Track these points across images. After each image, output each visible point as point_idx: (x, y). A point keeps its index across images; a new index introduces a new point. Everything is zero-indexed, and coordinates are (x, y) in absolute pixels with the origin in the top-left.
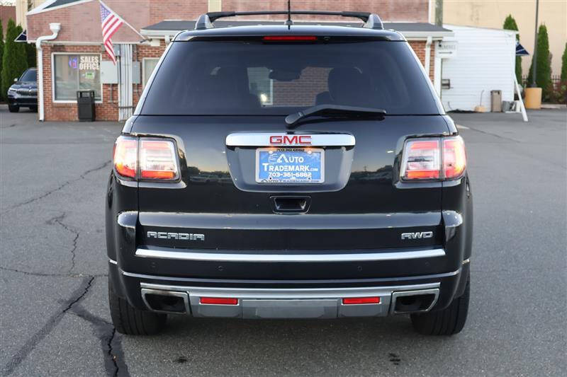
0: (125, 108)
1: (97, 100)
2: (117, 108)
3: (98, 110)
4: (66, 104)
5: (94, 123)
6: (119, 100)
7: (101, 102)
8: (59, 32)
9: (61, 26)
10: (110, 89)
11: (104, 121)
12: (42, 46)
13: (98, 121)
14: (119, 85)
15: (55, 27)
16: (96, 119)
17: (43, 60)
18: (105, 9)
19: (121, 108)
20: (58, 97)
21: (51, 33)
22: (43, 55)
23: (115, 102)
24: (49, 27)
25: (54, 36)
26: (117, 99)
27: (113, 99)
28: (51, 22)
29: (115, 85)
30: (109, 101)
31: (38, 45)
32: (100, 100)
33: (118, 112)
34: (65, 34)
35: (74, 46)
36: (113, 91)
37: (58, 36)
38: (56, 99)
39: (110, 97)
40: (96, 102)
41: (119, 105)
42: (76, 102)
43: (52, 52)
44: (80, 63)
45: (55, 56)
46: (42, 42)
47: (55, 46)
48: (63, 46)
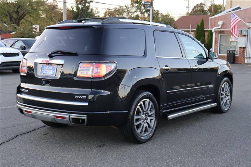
0: (248, 58)
1: (236, 54)
2: (245, 58)
3: (237, 59)
4: (223, 56)
5: (234, 64)
6: (246, 55)
7: (238, 55)
8: (222, 25)
9: (223, 23)
10: (242, 49)
11: (239, 63)
12: (215, 31)
13: (236, 63)
14: (246, 48)
15: (220, 23)
16: (235, 63)
17: (215, 37)
18: (233, 14)
19: (246, 58)
20: (221, 53)
21: (218, 26)
22: (215, 35)
23: (244, 55)
24: (218, 23)
25: (220, 27)
26: (245, 54)
27: (243, 54)
28: (219, 21)
29: (244, 48)
30: (241, 55)
31: (213, 31)
32: (238, 54)
33: (245, 60)
34: (225, 26)
35: (228, 31)
36: (243, 50)
37: (222, 27)
38: (219, 54)
39: (242, 53)
40: (236, 55)
41: (246, 57)
42: (226, 55)
43: (219, 33)
44: (230, 38)
45: (220, 35)
46: (215, 30)
47: (220, 31)
48: (223, 31)
